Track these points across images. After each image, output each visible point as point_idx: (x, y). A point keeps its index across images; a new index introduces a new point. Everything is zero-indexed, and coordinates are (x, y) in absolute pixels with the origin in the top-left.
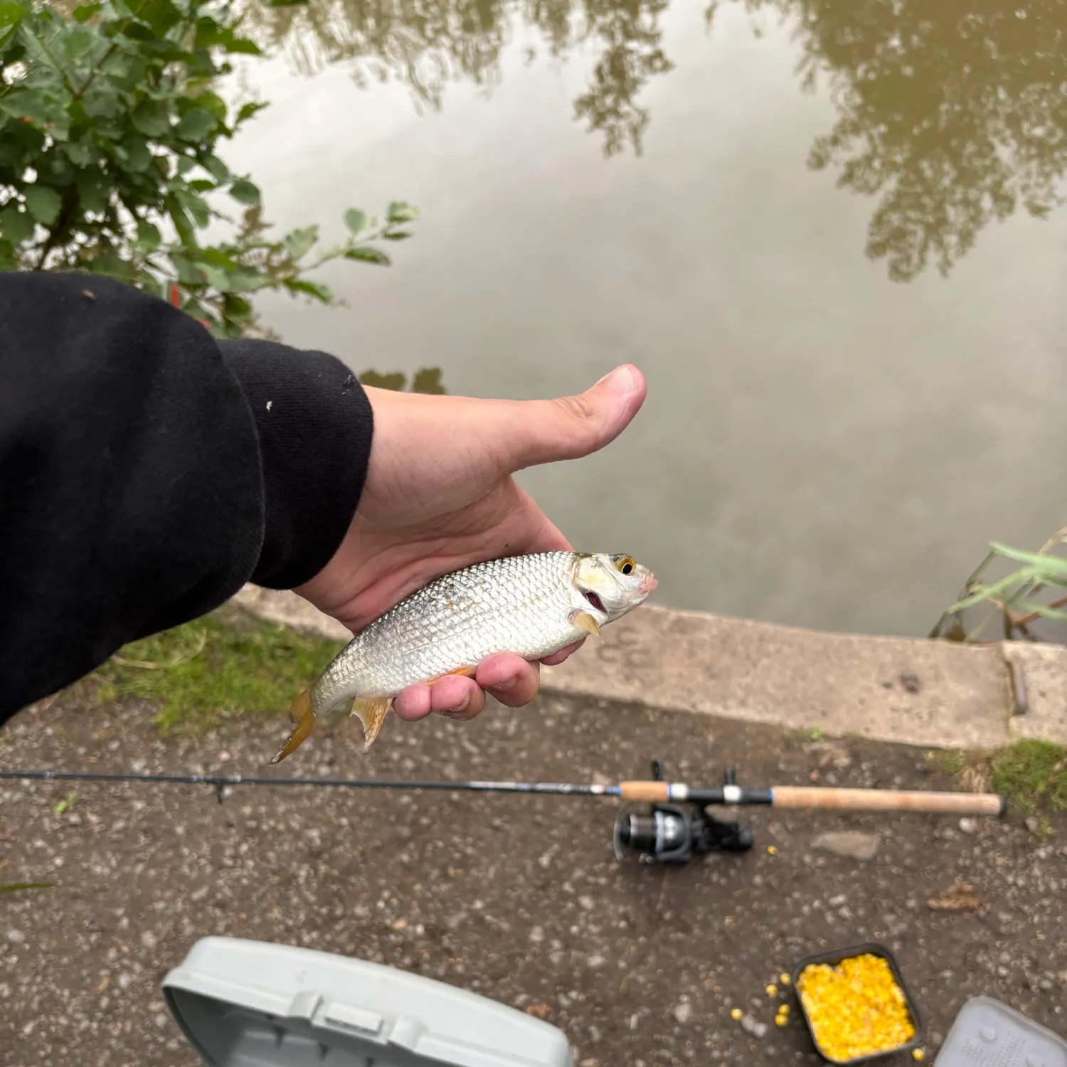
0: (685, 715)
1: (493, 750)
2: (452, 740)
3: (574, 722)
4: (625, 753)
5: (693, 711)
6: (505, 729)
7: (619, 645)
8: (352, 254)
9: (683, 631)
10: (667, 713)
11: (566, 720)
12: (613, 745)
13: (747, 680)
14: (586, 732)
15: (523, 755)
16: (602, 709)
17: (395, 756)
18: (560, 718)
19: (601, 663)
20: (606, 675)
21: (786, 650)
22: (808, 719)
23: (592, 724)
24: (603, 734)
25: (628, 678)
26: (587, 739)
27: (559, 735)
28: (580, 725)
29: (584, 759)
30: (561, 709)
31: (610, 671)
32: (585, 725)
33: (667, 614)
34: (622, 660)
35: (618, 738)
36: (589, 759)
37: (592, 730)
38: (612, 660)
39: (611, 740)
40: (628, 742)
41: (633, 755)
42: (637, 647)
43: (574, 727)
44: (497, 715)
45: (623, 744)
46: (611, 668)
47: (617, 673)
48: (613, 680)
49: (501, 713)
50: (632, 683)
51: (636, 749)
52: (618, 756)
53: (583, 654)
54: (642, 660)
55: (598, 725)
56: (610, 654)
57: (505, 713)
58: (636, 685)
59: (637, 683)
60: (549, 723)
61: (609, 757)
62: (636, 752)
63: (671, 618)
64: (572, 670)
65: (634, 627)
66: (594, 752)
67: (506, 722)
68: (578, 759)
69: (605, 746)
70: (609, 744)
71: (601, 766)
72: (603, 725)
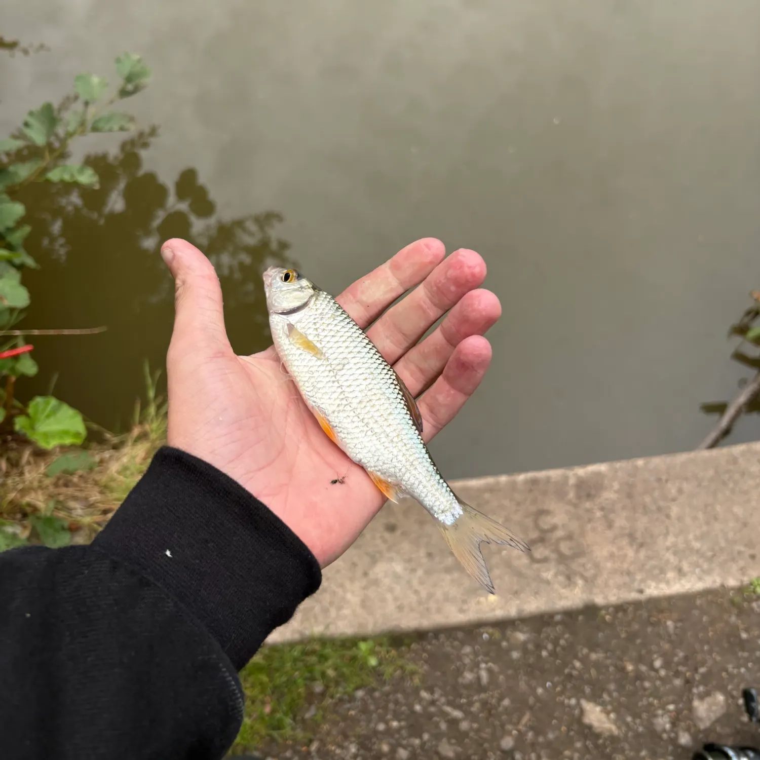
0: (637, 605)
1: (475, 708)
2: (432, 709)
3: (539, 647)
4: (597, 665)
5: (642, 597)
6: (479, 679)
7: (542, 540)
9: (589, 496)
10: (620, 608)
12: (584, 660)
13: (671, 540)
14: (553, 654)
15: (506, 702)
16: (558, 624)
17: (385, 748)
18: (523, 647)
19: (536, 566)
20: (548, 583)
21: (686, 486)
22: (743, 570)
23: (556, 643)
24: (571, 651)
25: (569, 578)
26: (558, 661)
27: (530, 666)
28: (546, 648)
29: (565, 687)
30: (521, 637)
31: (548, 575)
32: (550, 646)
33: (566, 478)
34: (553, 556)
35: (585, 651)
36: (569, 686)
37: (558, 649)
38: (545, 560)
39: (580, 655)
40: (596, 652)
41: (607, 667)
42: (560, 533)
43: (541, 653)
44: (465, 665)
45: (593, 656)
46: (548, 570)
47: (556, 575)
48: (556, 586)
49: (467, 661)
50: (575, 584)
51: (607, 658)
52: (593, 672)
53: (516, 563)
54: (570, 549)
55: (562, 642)
56: (540, 552)
57: (471, 660)
58: (580, 586)
59: (580, 582)
60: (515, 655)
61: (586, 676)
62: (609, 662)
63: (572, 481)
64: (516, 588)
65: (545, 507)
66: (570, 676)
67: (475, 670)
68: (558, 689)
69: (577, 664)
70: (580, 660)
71: (583, 692)
72: (566, 640)
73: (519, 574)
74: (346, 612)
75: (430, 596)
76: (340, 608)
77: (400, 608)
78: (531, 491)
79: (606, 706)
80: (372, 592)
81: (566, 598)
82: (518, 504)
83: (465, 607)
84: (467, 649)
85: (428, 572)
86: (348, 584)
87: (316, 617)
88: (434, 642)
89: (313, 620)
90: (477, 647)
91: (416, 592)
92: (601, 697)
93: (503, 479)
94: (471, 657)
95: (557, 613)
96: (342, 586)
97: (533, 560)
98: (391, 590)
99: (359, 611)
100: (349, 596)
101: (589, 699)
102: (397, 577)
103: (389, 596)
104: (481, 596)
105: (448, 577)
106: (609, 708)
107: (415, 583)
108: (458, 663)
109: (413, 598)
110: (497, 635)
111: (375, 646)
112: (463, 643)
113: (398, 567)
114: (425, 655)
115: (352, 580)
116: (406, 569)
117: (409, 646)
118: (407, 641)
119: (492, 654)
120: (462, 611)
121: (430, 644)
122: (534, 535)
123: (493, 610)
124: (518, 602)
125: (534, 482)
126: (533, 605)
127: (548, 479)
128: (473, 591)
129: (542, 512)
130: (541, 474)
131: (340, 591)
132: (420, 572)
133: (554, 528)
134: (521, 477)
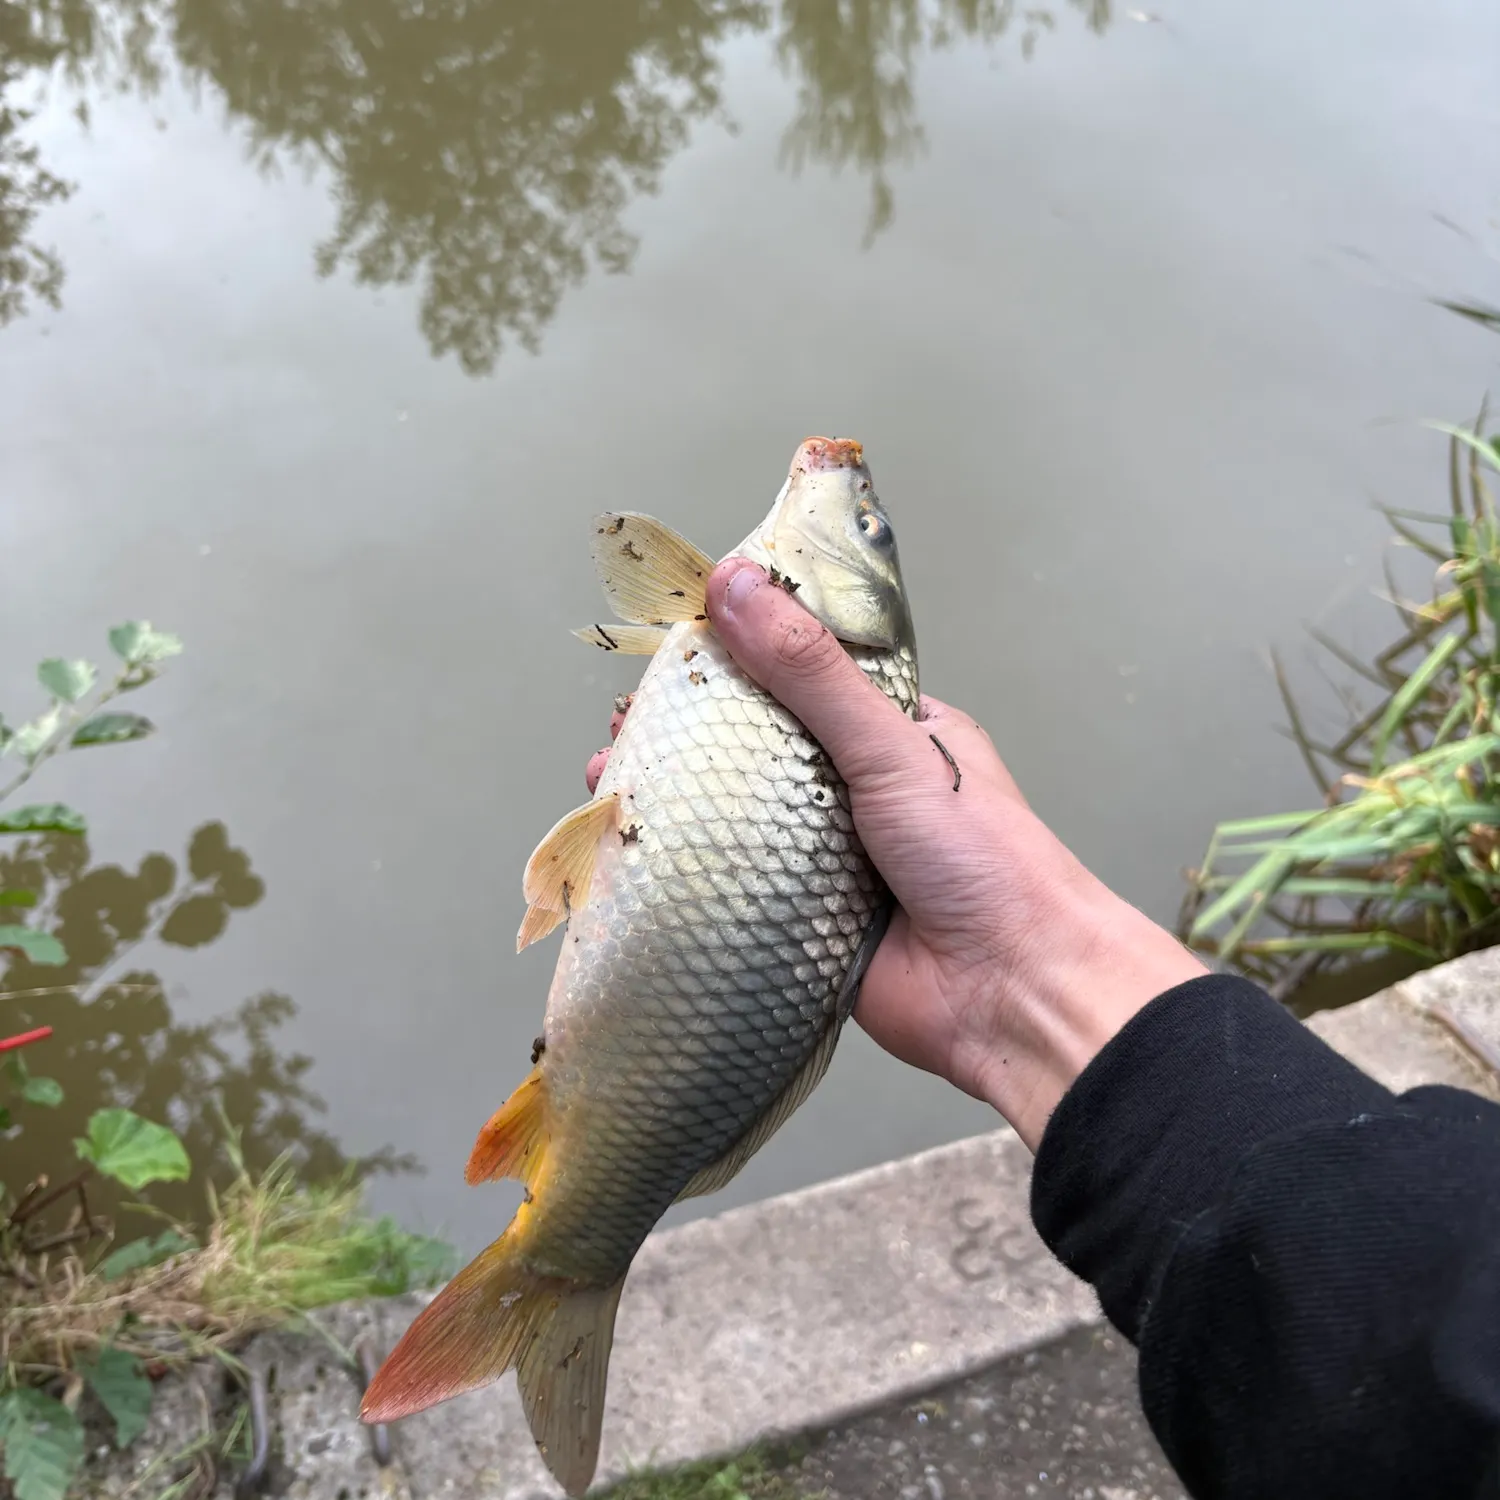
3: (1012, 1417)
4: (1110, 1425)
6: (927, 1492)
7: (972, 1245)
8: (85, 738)
11: (998, 1418)
12: (1088, 1421)
14: (1037, 1423)
16: (1034, 1369)
18: (987, 1422)
19: (976, 1285)
20: (1000, 1306)
23: (1036, 1404)
24: (1064, 1412)
25: (1030, 1292)
26: (1048, 1434)
27: (1005, 1452)
28: (1023, 1416)
29: (1069, 1473)
30: (980, 1404)
31: (999, 1294)
32: (1030, 1412)
33: (987, 1148)
34: (998, 1265)
35: (1087, 1406)
36: (1076, 1469)
37: (1044, 1412)
38: (986, 1274)
39: (1080, 1415)
40: (1104, 1404)
41: (1126, 1424)
42: (999, 1229)
43: (1017, 1426)
44: (900, 1476)
45: (1101, 1412)
46: (995, 1287)
47: (1010, 1292)
48: (1015, 1309)
49: (901, 1466)
50: (1045, 1300)
51: (1123, 1410)
52: (1108, 1439)
53: (942, 1287)
54: (1022, 1249)
55: (1047, 1399)
56: (974, 1264)
57: (907, 1464)
58: (1052, 1302)
59: (1051, 1295)
60: (978, 1439)
61: (1098, 1448)
62: (1126, 1415)
63: (997, 1150)
64: (952, 1324)
65: (966, 1196)
66: (1073, 1453)
67: (919, 1480)
68: (1060, 1480)
69: (1080, 1431)
70: (1082, 1423)
71: (1100, 1473)
72: (1052, 1394)
73: (953, 1303)
74: (680, 1422)
75: (816, 1367)
76: (668, 1419)
77: (770, 1398)
78: (937, 1176)
79: (1141, 1487)
80: (716, 1383)
81: (1037, 1323)
82: (923, 1199)
83: (879, 1372)
84: (897, 1446)
85: (803, 1333)
86: (673, 1377)
87: (629, 1441)
88: (839, 1446)
89: (625, 1448)
90: (914, 1439)
91: (792, 1366)
92: (1129, 1476)
93: (889, 1167)
94: (908, 1458)
95: (1028, 1350)
96: (663, 1382)
97: (969, 1278)
98: (748, 1372)
99: (702, 1416)
100: (679, 1396)
101: (1112, 1483)
102: (753, 1351)
103: (747, 1383)
104: (897, 1349)
105: (839, 1332)
106: (1147, 1489)
107: (786, 1351)
108: (888, 1475)
109: (789, 1376)
110: (939, 1409)
111: (741, 1476)
112: (888, 1438)
113: (753, 1334)
114: (829, 1474)
115: (679, 1369)
116: (764, 1334)
117: (798, 1462)
118: (794, 1453)
119: (941, 1446)
120: (873, 1379)
121: (833, 1452)
122: (959, 1240)
123: (925, 1366)
124: (961, 1346)
125: (939, 1163)
126: (987, 1345)
127: (959, 1154)
128: (883, 1345)
129: (963, 1204)
130: (947, 1150)
131: (662, 1391)
132: (790, 1334)
133: (987, 1225)
134: (917, 1160)
